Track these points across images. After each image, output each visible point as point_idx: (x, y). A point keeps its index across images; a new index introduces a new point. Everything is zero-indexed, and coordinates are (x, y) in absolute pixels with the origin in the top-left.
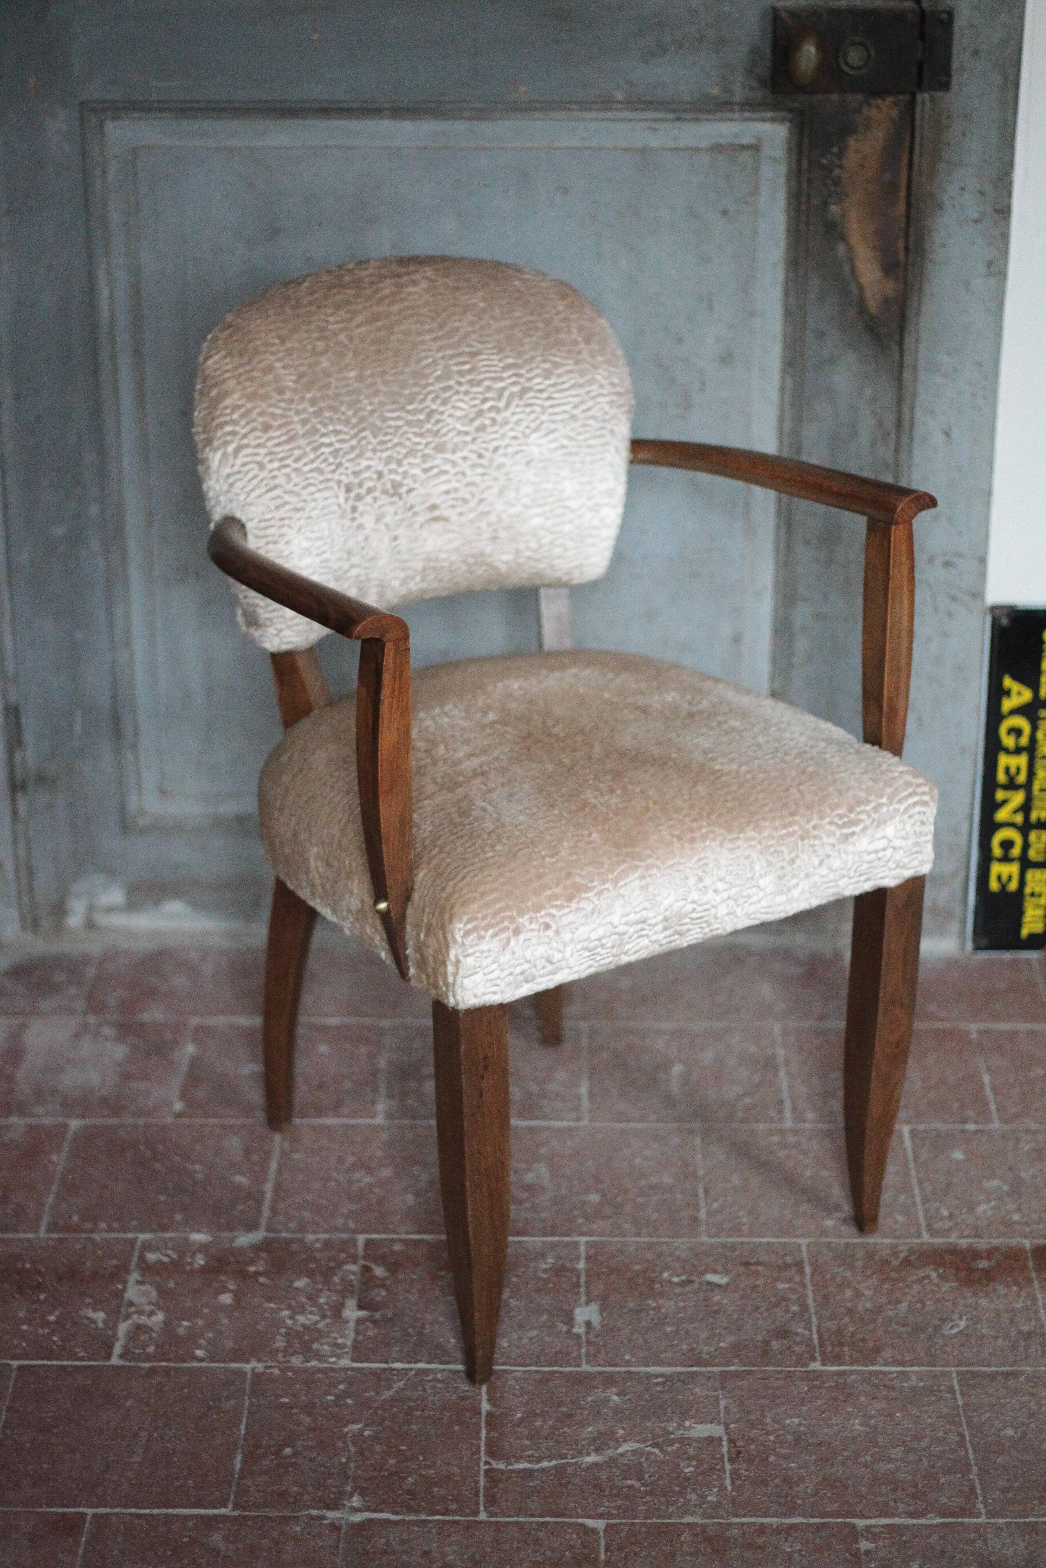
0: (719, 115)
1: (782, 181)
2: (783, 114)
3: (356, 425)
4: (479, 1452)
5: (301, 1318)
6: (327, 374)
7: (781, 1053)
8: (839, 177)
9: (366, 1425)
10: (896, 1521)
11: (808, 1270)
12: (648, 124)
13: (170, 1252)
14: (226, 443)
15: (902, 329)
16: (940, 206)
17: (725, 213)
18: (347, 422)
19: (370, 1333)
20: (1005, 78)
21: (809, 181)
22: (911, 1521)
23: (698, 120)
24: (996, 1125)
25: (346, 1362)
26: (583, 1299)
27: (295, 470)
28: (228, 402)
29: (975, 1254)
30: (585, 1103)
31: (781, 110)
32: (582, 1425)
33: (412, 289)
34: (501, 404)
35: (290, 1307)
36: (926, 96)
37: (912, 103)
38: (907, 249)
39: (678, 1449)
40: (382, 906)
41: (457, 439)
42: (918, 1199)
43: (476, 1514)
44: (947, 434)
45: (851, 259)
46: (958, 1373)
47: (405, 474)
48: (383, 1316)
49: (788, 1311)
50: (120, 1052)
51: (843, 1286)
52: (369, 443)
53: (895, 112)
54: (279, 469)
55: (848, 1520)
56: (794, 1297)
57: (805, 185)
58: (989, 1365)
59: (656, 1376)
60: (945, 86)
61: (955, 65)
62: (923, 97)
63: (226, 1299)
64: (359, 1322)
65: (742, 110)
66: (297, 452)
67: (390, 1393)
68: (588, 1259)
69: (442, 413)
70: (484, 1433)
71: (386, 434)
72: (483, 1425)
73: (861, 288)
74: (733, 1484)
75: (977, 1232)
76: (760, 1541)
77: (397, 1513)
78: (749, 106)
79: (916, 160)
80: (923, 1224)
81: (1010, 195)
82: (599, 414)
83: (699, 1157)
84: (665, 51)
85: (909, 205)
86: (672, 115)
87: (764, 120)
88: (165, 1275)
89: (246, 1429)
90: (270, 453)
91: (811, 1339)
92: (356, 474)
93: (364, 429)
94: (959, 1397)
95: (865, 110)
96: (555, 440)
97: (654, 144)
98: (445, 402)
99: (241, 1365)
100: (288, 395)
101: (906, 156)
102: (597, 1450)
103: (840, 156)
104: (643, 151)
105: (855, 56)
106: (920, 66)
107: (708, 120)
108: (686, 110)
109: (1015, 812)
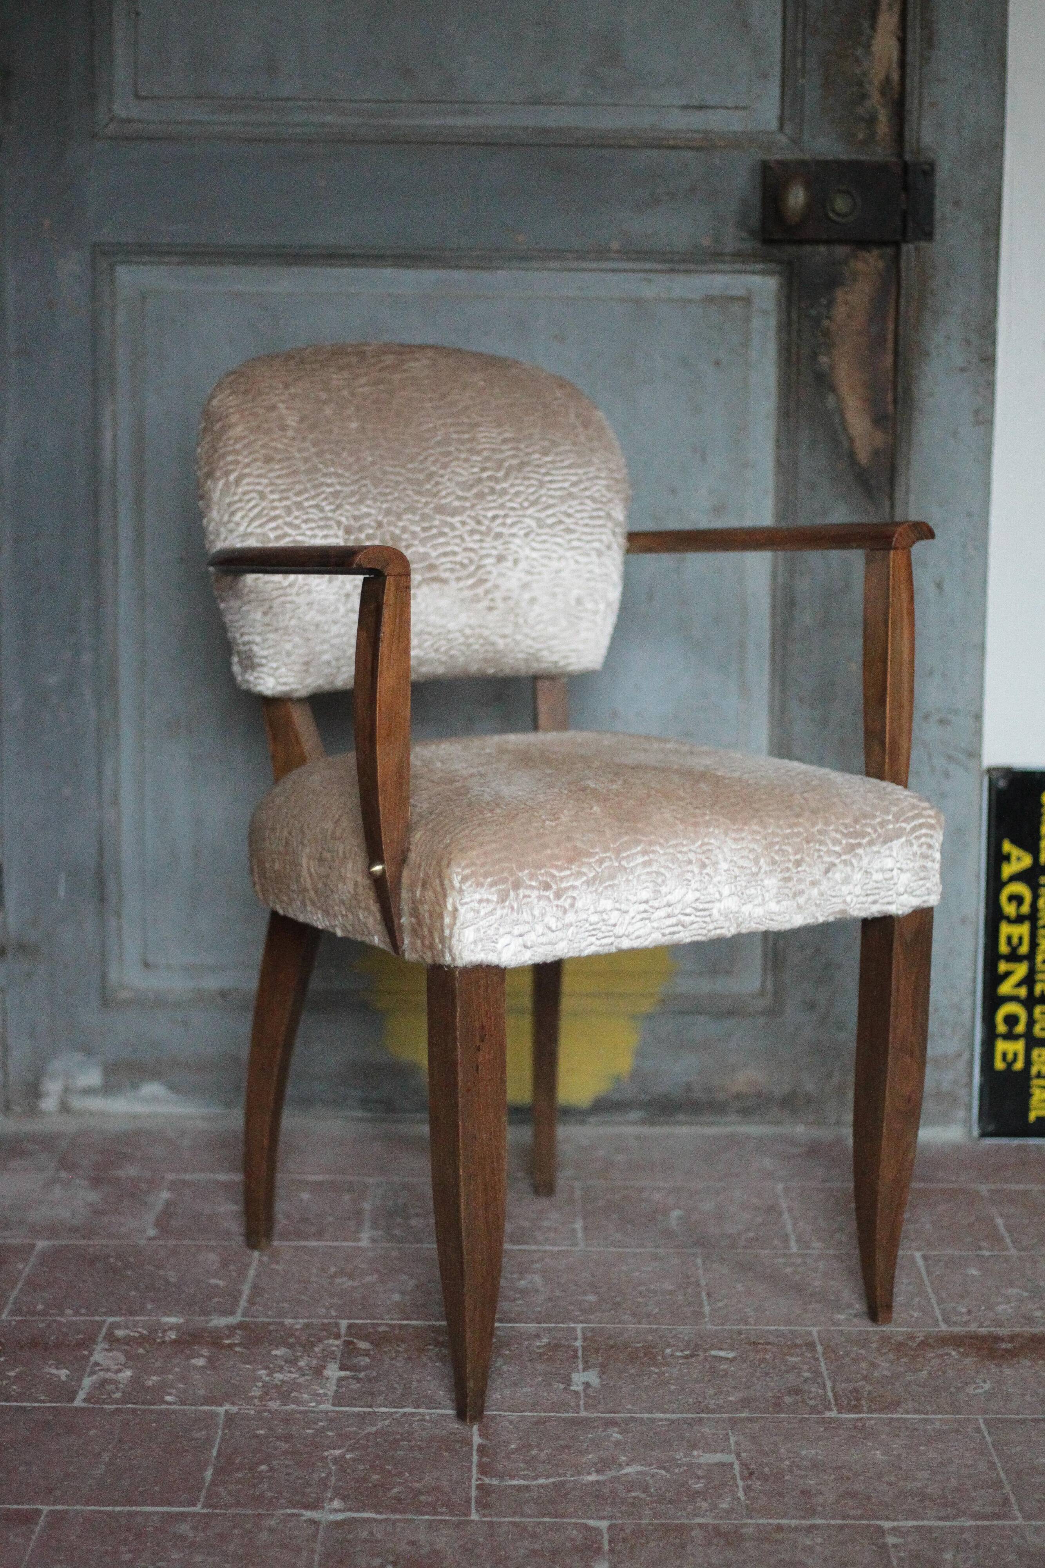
0: (712, 267)
1: (772, 334)
2: (774, 266)
3: (356, 473)
4: (470, 1471)
5: (279, 1376)
6: (329, 421)
7: (784, 1204)
8: (828, 329)
9: (348, 1451)
10: (925, 1523)
11: (819, 1348)
12: (644, 275)
13: (139, 1330)
14: (228, 473)
15: (892, 482)
16: (928, 354)
17: (717, 363)
18: (348, 467)
19: (352, 1387)
20: (987, 229)
21: (799, 332)
22: (941, 1523)
23: (688, 271)
24: (1013, 1252)
25: (327, 1407)
26: (581, 1367)
27: (296, 503)
28: (231, 433)
29: (998, 1339)
30: (580, 1234)
31: (770, 261)
32: (580, 1453)
33: (413, 364)
34: (500, 474)
35: (267, 1368)
36: (911, 246)
37: (897, 257)
38: (895, 401)
39: (685, 1471)
40: (378, 868)
41: (456, 503)
42: (934, 1301)
43: (468, 1514)
44: (939, 586)
45: (841, 411)
46: (985, 1419)
47: (404, 529)
48: (366, 1375)
49: (799, 1375)
50: (93, 1196)
51: (857, 1360)
52: (369, 492)
53: (881, 264)
54: (280, 500)
55: (872, 1522)
56: (806, 1367)
57: (794, 335)
58: (1018, 1414)
59: (661, 1420)
60: (929, 236)
61: (938, 215)
62: (908, 249)
63: (200, 1362)
64: (340, 1379)
65: (734, 262)
66: (298, 487)
67: (375, 1429)
68: (585, 1339)
69: (442, 476)
70: (475, 1458)
71: (387, 487)
72: (474, 1452)
73: (851, 440)
74: (746, 1494)
75: (997, 1323)
76: (779, 1537)
77: (381, 1513)
78: (739, 256)
79: (902, 307)
80: (940, 1318)
81: (994, 343)
82: (597, 495)
83: (701, 1271)
84: (658, 202)
85: (896, 354)
86: (665, 266)
87: (753, 272)
88: (135, 1346)
89: (219, 1451)
90: (272, 484)
91: (826, 1396)
92: (356, 518)
93: (364, 478)
94: (986, 1434)
95: (852, 262)
96: (554, 515)
97: (648, 294)
98: (444, 466)
99: (213, 1408)
100: (290, 433)
101: (892, 306)
102: (598, 1471)
103: (828, 307)
104: (638, 302)
105: (841, 204)
106: (904, 215)
107: (700, 271)
108: (679, 262)
109: (1019, 985)
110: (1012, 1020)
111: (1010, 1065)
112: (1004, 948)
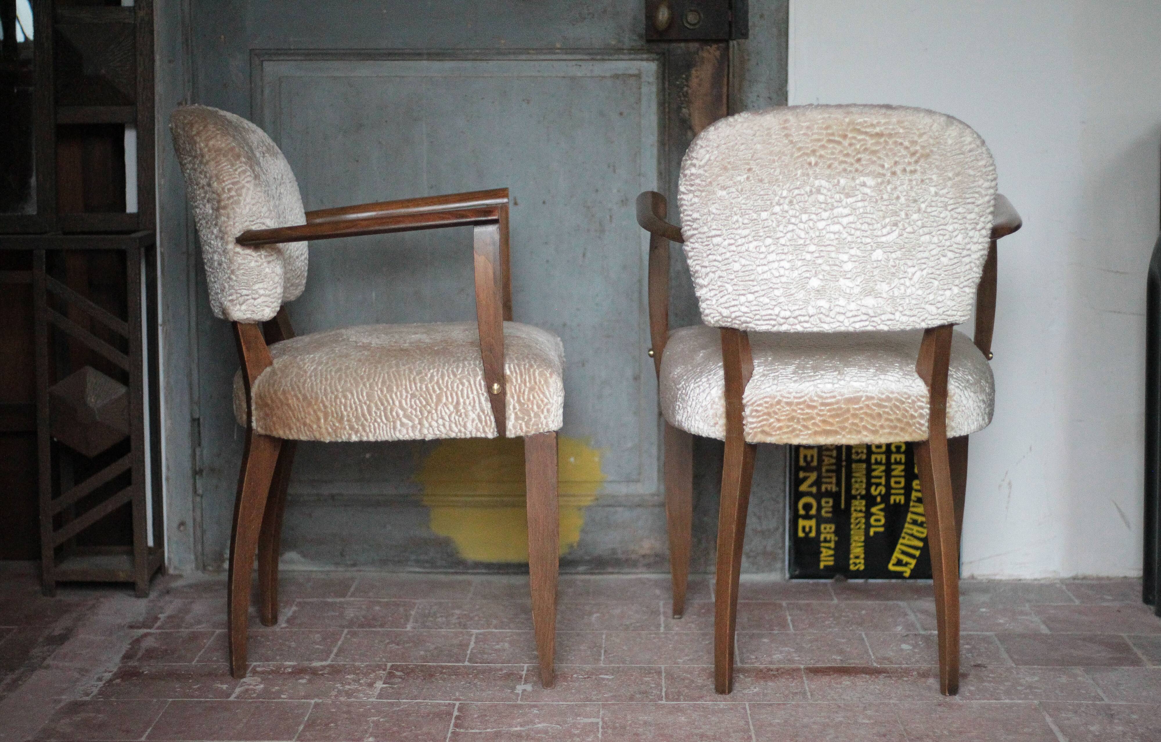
0: (616, 57)
1: (654, 95)
2: (654, 56)
4: (449, 725)
5: (348, 687)
7: (662, 610)
8: (687, 92)
9: (382, 718)
11: (663, 674)
12: (575, 62)
13: (271, 668)
16: (746, 107)
17: (621, 114)
19: (389, 691)
20: (780, 32)
21: (669, 94)
23: (603, 60)
24: (791, 631)
25: (373, 699)
26: (523, 683)
29: (768, 670)
31: (652, 53)
32: (513, 718)
35: (342, 683)
36: (735, 42)
37: (727, 48)
39: (571, 726)
48: (397, 686)
49: (648, 686)
53: (718, 53)
56: (653, 682)
57: (667, 96)
59: (563, 705)
60: (745, 35)
61: (750, 24)
62: (733, 43)
63: (303, 681)
64: (383, 688)
65: (630, 54)
67: (398, 709)
68: (528, 671)
70: (453, 721)
72: (453, 718)
75: (772, 663)
78: (634, 51)
79: (731, 79)
83: (604, 641)
84: (585, 19)
86: (589, 57)
87: (642, 60)
88: (267, 674)
89: (308, 718)
95: (700, 53)
97: (579, 74)
99: (308, 700)
101: (725, 80)
102: (522, 726)
103: (687, 79)
104: (573, 78)
105: (692, 18)
106: (730, 24)
107: (609, 60)
108: (598, 54)
109: (811, 486)
110: (807, 507)
111: (807, 534)
112: (802, 463)
